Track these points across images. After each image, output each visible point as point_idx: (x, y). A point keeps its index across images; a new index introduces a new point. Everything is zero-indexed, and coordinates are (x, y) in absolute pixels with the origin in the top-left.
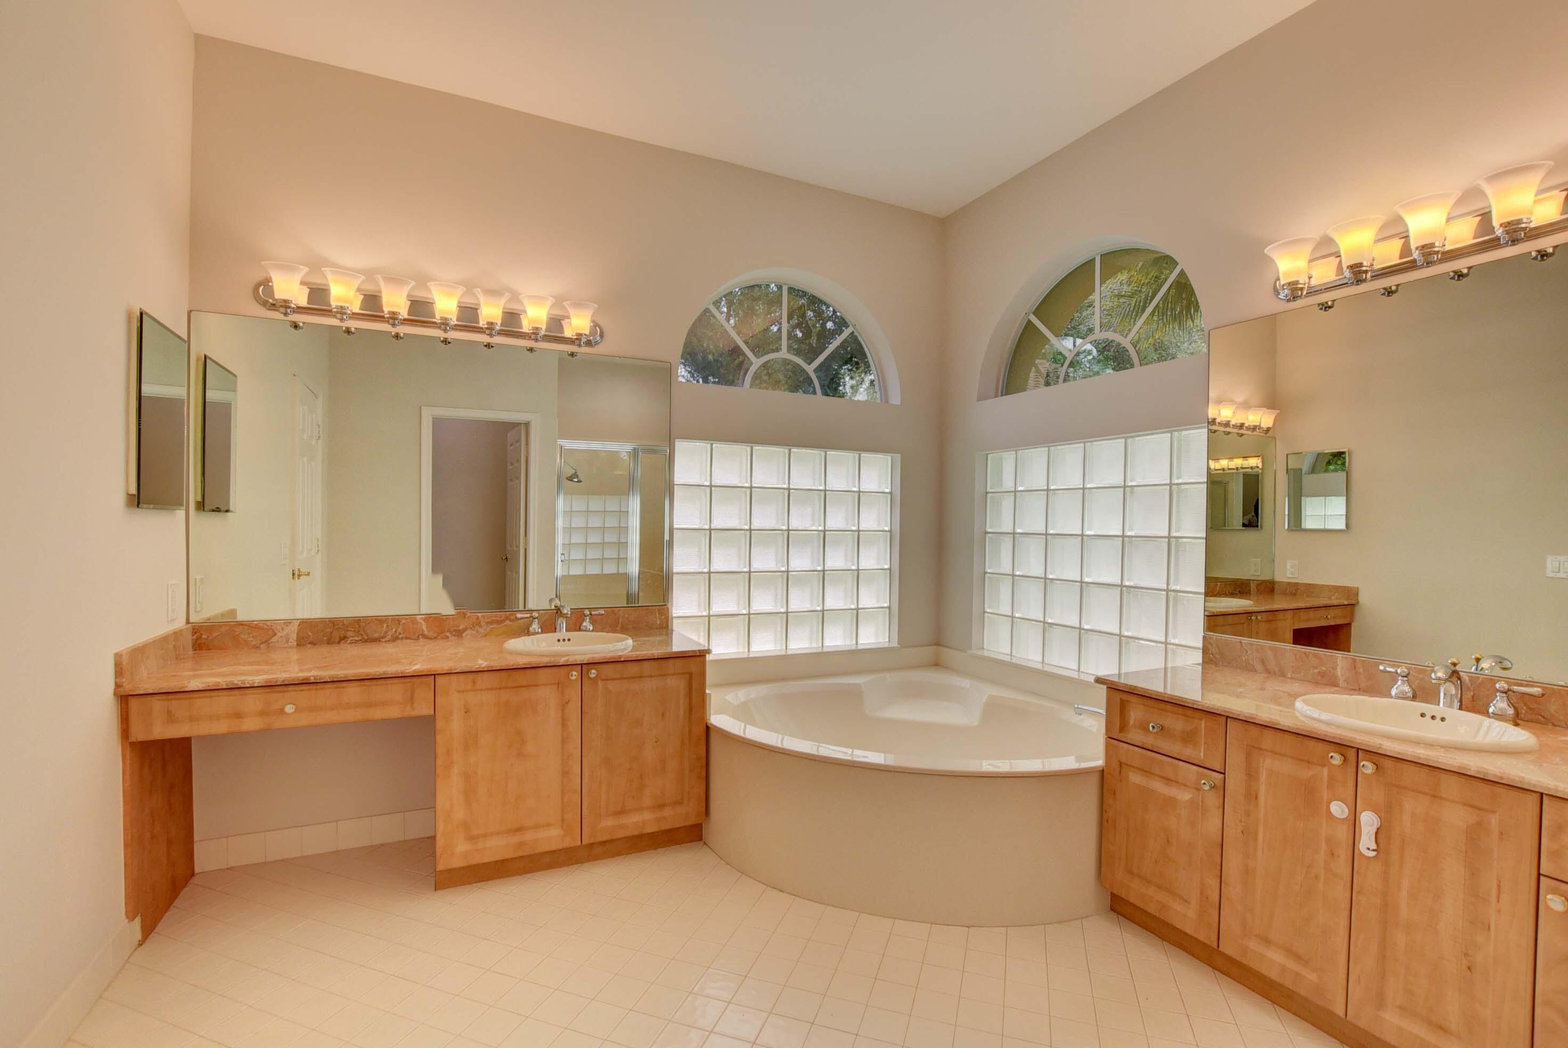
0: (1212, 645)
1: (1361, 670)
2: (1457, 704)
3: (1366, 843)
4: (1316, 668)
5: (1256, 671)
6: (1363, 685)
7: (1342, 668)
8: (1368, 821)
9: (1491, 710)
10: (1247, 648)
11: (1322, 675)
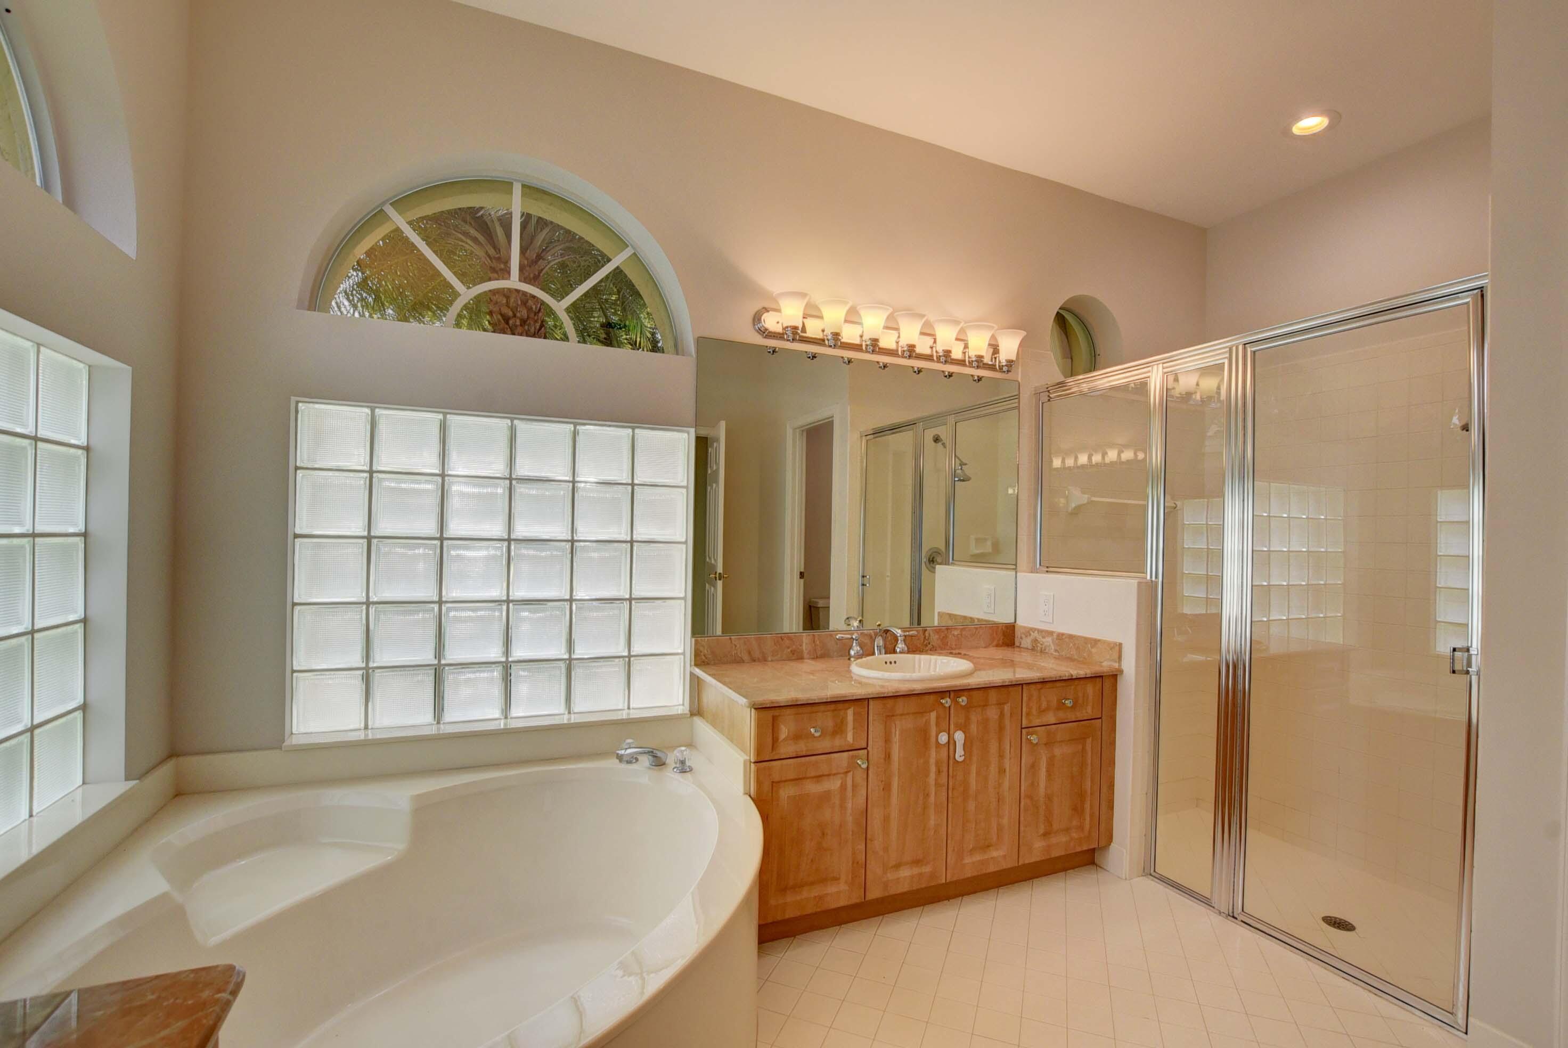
0: (704, 647)
1: (818, 642)
2: (883, 651)
3: (960, 754)
4: (788, 648)
5: (743, 662)
6: (819, 653)
7: (806, 644)
8: (959, 736)
9: (898, 651)
10: (736, 643)
11: (793, 652)
